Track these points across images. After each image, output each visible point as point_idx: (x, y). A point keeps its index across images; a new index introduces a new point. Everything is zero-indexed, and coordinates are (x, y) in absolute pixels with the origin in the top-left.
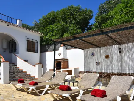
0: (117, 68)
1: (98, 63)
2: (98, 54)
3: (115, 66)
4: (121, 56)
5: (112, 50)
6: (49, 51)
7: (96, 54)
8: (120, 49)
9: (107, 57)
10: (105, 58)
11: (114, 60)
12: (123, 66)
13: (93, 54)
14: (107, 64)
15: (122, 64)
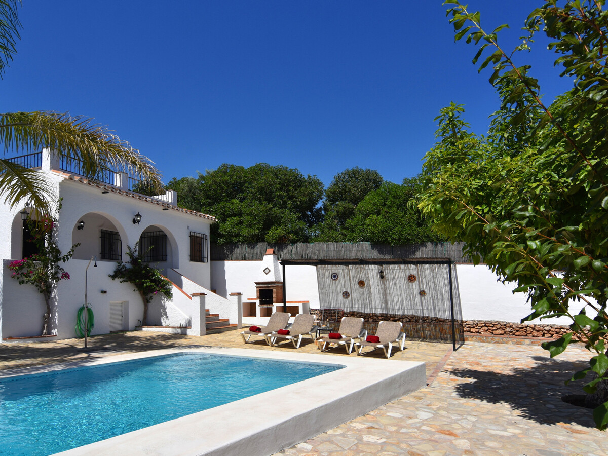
0: (380, 307)
1: (346, 295)
2: (344, 276)
3: (375, 302)
4: (385, 286)
5: (368, 271)
7: (341, 275)
8: (382, 272)
9: (361, 283)
10: (358, 286)
11: (372, 291)
12: (389, 302)
13: (335, 277)
14: (362, 297)
15: (386, 298)
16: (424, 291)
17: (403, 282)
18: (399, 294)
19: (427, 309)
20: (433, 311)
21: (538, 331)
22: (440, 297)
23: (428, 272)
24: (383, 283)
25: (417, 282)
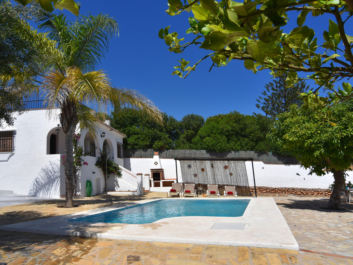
0: (212, 181)
1: (195, 175)
2: (194, 166)
3: (209, 179)
4: (214, 171)
5: (205, 164)
6: (134, 157)
7: (192, 166)
8: (212, 164)
9: (203, 170)
10: (201, 171)
11: (208, 174)
12: (216, 179)
13: (189, 166)
14: (203, 176)
15: (214, 177)
16: (231, 173)
17: (222, 169)
18: (220, 174)
19: (234, 181)
20: (236, 183)
21: (280, 190)
22: (239, 176)
23: (233, 165)
24: (213, 169)
25: (228, 169)
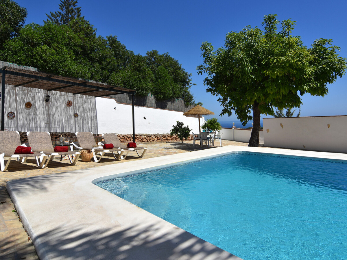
0: (44, 126)
1: (11, 115)
2: (10, 96)
3: (40, 122)
4: (49, 108)
5: (34, 95)
7: (6, 95)
8: (48, 96)
9: (28, 105)
10: (24, 106)
11: (38, 112)
12: (51, 122)
14: (28, 117)
15: (49, 118)
16: (77, 114)
17: (63, 106)
18: (60, 115)
19: (79, 126)
20: (82, 128)
23: (79, 100)
24: (48, 105)
25: (72, 107)
